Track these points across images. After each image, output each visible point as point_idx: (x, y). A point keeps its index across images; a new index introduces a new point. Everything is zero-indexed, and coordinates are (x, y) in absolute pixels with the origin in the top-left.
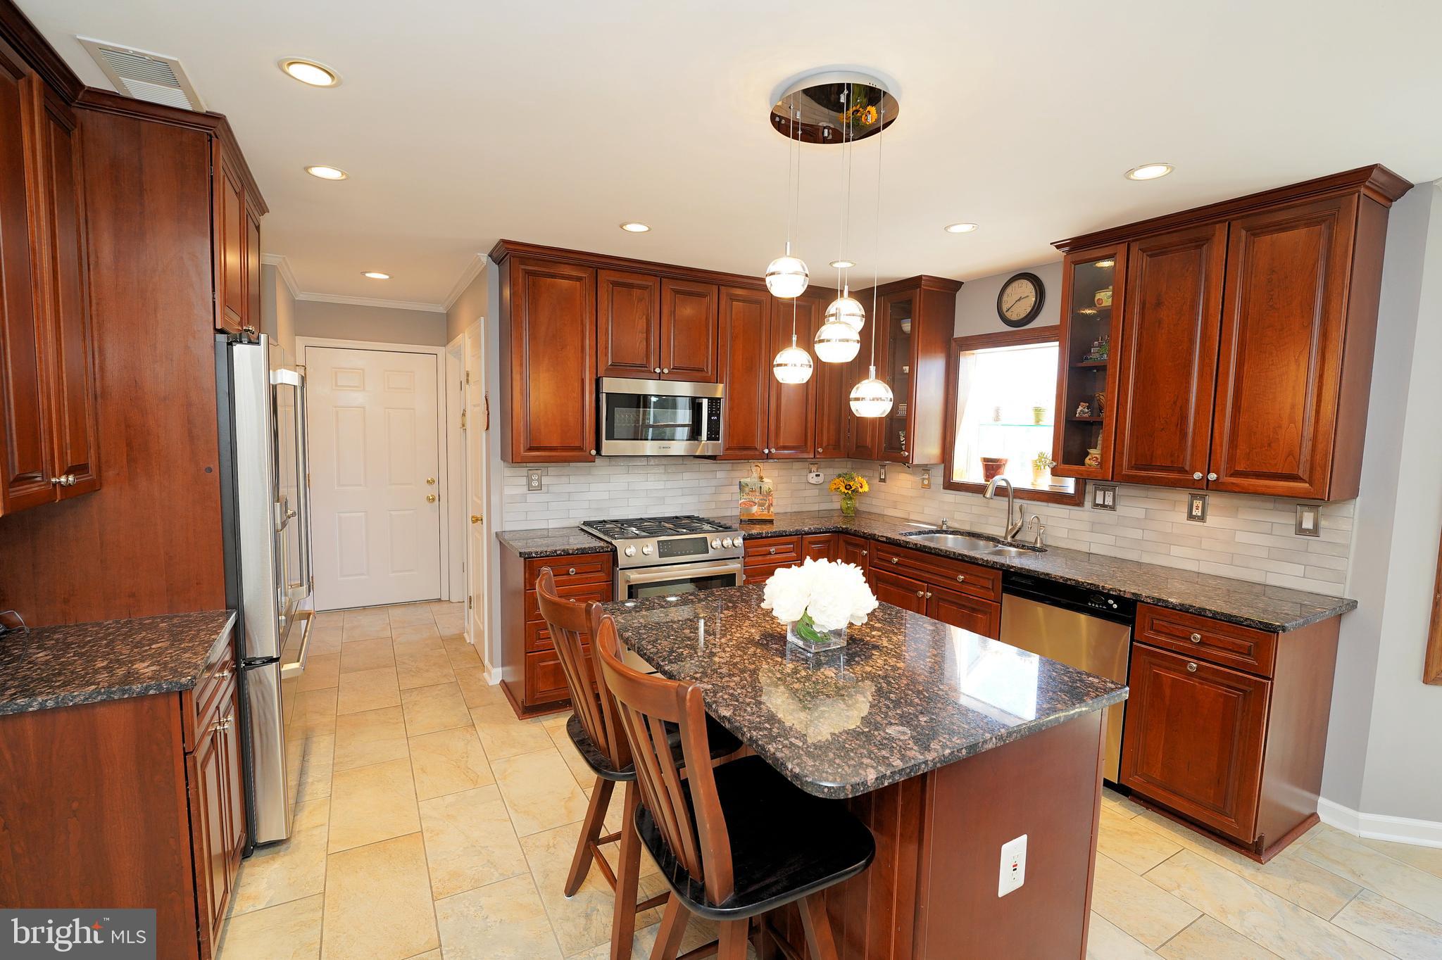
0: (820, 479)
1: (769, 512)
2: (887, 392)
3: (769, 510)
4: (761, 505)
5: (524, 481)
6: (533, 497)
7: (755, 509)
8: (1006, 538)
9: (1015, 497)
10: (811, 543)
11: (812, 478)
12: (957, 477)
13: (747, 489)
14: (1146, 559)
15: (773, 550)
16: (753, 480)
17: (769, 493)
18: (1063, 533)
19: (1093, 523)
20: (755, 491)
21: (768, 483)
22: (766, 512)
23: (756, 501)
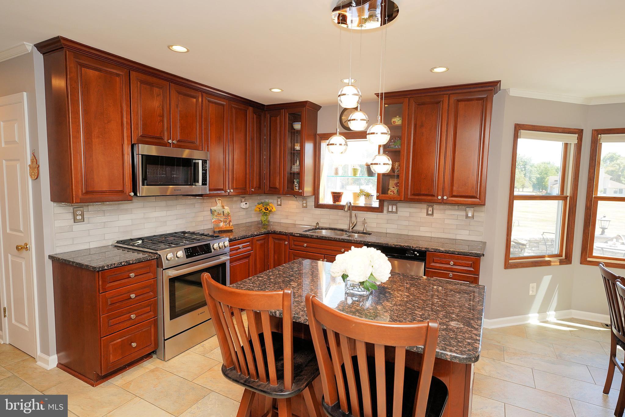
0: (247, 206)
1: (230, 226)
2: (389, 160)
3: (229, 224)
4: (225, 222)
5: (71, 216)
6: (78, 227)
7: (222, 224)
8: (349, 229)
9: (352, 210)
10: (257, 240)
11: (243, 205)
12: (321, 202)
13: (216, 214)
14: (410, 233)
15: (240, 246)
16: (218, 208)
17: (228, 215)
18: (374, 225)
19: (388, 220)
20: (220, 214)
21: (227, 209)
22: (228, 226)
23: (222, 220)
